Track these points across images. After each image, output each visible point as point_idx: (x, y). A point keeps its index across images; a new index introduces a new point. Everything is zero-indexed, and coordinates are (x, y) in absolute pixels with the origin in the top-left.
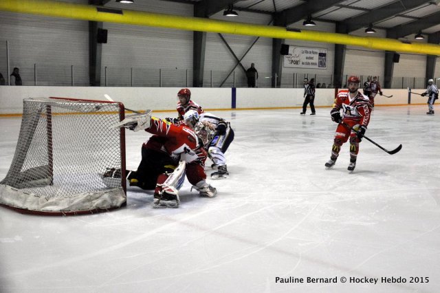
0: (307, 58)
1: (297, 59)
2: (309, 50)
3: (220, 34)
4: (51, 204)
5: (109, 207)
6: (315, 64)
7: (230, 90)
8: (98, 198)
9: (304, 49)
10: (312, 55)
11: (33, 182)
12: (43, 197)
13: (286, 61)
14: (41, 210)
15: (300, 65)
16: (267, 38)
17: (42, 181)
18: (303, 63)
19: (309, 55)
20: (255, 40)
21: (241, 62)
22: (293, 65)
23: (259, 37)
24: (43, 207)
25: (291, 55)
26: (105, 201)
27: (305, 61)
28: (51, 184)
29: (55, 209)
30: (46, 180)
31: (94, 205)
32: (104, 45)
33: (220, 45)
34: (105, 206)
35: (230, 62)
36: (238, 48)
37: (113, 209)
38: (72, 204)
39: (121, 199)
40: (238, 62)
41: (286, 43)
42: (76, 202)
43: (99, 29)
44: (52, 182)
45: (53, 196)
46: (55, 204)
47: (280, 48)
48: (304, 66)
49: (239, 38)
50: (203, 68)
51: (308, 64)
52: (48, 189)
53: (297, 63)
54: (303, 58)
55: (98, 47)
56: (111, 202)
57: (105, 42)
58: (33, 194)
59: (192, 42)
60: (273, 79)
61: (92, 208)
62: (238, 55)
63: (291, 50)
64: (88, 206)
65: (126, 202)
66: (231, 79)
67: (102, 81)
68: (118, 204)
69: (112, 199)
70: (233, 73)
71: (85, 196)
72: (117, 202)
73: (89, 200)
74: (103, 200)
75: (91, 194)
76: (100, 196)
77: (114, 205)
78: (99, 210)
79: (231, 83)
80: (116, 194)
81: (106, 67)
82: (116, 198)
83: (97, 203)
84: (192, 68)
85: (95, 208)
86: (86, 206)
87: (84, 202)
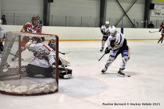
1: (159, 12)
5: (49, 92)
7: (120, 29)
8: (42, 87)
13: (152, 13)
15: (161, 15)
16: (142, 0)
18: (163, 14)
20: (135, 1)
21: (127, 14)
25: (156, 9)
26: (46, 88)
32: (51, 3)
34: (46, 91)
35: (120, 13)
36: (125, 6)
37: (51, 93)
38: (29, 89)
39: (55, 88)
40: (125, 14)
41: (153, 3)
47: (149, 6)
48: (163, 16)
50: (105, 17)
53: (159, 14)
54: (162, 11)
56: (49, 89)
61: (39, 92)
62: (125, 9)
64: (37, 91)
65: (58, 89)
66: (120, 23)
67: (50, 23)
68: (54, 90)
69: (50, 88)
70: (122, 20)
71: (36, 85)
72: (53, 89)
73: (38, 88)
74: (45, 88)
75: (39, 85)
76: (44, 86)
77: (51, 91)
78: (42, 93)
79: (121, 25)
80: (53, 85)
81: (52, 16)
82: (52, 87)
83: (42, 89)
84: (99, 17)
85: (41, 92)
86: (36, 91)
87: (35, 88)
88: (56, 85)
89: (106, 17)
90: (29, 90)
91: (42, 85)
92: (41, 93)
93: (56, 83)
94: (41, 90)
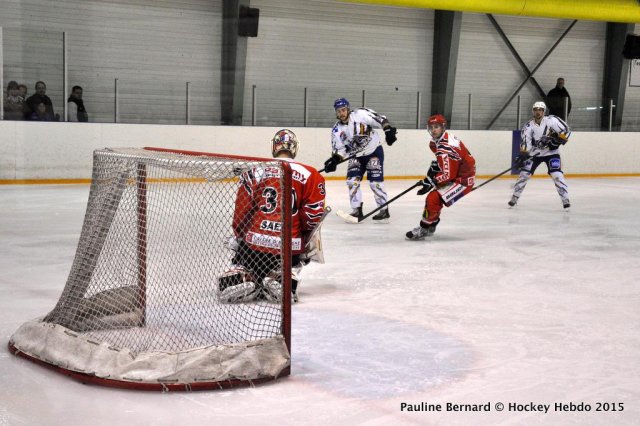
3: (490, 16)
4: (140, 366)
5: (255, 377)
7: (508, 135)
8: (232, 357)
11: (106, 319)
12: (125, 351)
13: (635, 72)
14: (121, 377)
16: (594, 24)
17: (123, 317)
20: (567, 28)
21: (535, 76)
23: (575, 21)
24: (125, 371)
26: (247, 364)
28: (142, 323)
29: (149, 376)
30: (132, 316)
31: (226, 371)
32: (250, 40)
33: (490, 39)
34: (246, 374)
35: (510, 75)
36: (528, 46)
37: (263, 380)
38: (184, 366)
39: (281, 362)
40: (528, 75)
42: (189, 363)
43: (242, 7)
44: (143, 321)
45: (146, 349)
46: (148, 366)
47: (622, 44)
49: (531, 23)
50: (453, 89)
52: (135, 335)
55: (239, 46)
56: (258, 366)
57: (254, 34)
58: (106, 344)
59: (431, 33)
60: (604, 113)
61: (220, 378)
62: (527, 59)
64: (213, 373)
65: (289, 367)
66: (511, 111)
67: (247, 115)
68: (274, 372)
69: (262, 361)
70: (515, 100)
71: (208, 352)
72: (272, 367)
73: (216, 361)
74: (243, 361)
75: (221, 348)
76: (238, 354)
77: (266, 372)
78: (233, 383)
79: (512, 120)
80: (270, 351)
81: (254, 87)
82: (269, 359)
83: (231, 367)
84: (430, 90)
85: (227, 377)
86: (209, 373)
87: (205, 364)
88: (283, 349)
89: (456, 91)
90: (185, 370)
91: (232, 352)
92: (226, 381)
93: (284, 343)
94: (229, 369)
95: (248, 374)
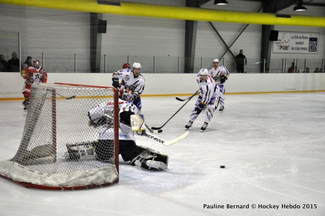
0: (297, 43)
1: (287, 45)
2: (299, 35)
3: (210, 23)
5: (103, 183)
6: (305, 49)
8: (92, 175)
9: (294, 35)
10: (302, 40)
11: (38, 159)
13: (275, 47)
15: (289, 50)
16: (256, 26)
17: (47, 158)
18: (293, 49)
19: (298, 40)
20: (244, 27)
21: (231, 49)
22: (282, 51)
23: (248, 24)
25: (280, 40)
26: (99, 178)
27: (295, 46)
28: (55, 161)
29: (55, 183)
30: (50, 157)
31: (89, 181)
32: (103, 34)
33: (211, 33)
34: (98, 182)
35: (220, 49)
36: (227, 36)
37: (106, 185)
38: (71, 179)
39: (114, 176)
40: (227, 49)
41: (276, 29)
42: (73, 178)
43: (99, 20)
44: (55, 159)
47: (269, 35)
48: (294, 51)
49: (228, 25)
50: (194, 55)
51: (298, 49)
53: (286, 48)
54: (292, 43)
55: (98, 37)
56: (104, 179)
57: (105, 32)
58: (37, 172)
59: (184, 30)
60: (262, 65)
61: (87, 184)
62: (227, 41)
63: (280, 36)
64: (84, 181)
65: (118, 179)
67: (102, 68)
68: (111, 181)
69: (106, 176)
70: (222, 60)
71: (81, 173)
72: (110, 178)
73: (85, 177)
74: (97, 176)
75: (87, 171)
76: (95, 173)
77: (107, 181)
78: (93, 186)
80: (109, 172)
81: (105, 55)
82: (109, 175)
83: (92, 179)
84: (184, 56)
85: (90, 183)
86: (82, 182)
87: (80, 178)
88: (115, 171)
90: (71, 181)
91: (92, 172)
92: (90, 185)
93: (115, 168)
95: (100, 182)
